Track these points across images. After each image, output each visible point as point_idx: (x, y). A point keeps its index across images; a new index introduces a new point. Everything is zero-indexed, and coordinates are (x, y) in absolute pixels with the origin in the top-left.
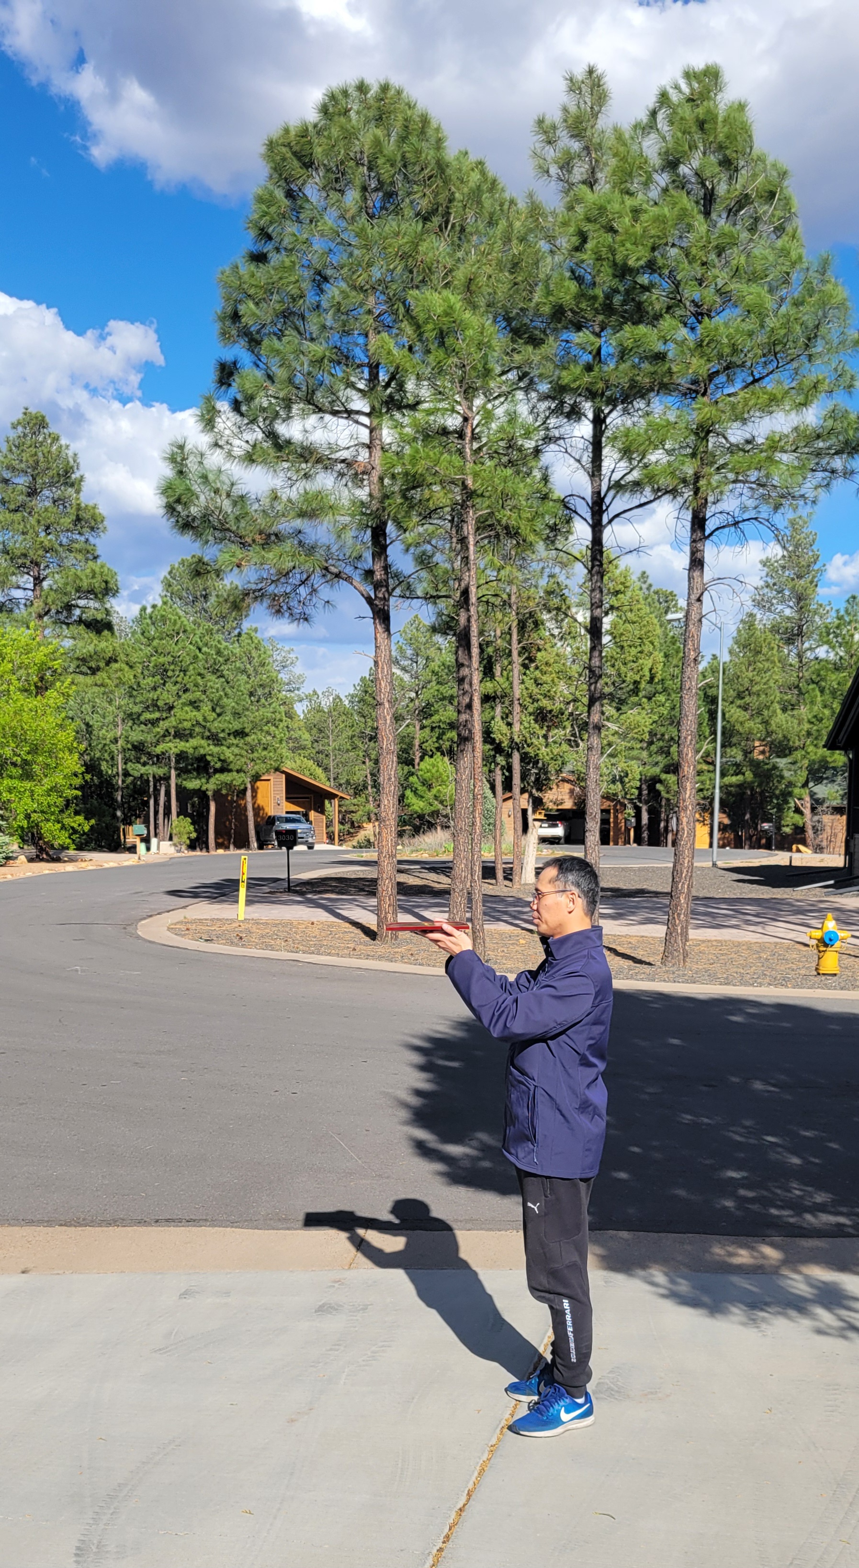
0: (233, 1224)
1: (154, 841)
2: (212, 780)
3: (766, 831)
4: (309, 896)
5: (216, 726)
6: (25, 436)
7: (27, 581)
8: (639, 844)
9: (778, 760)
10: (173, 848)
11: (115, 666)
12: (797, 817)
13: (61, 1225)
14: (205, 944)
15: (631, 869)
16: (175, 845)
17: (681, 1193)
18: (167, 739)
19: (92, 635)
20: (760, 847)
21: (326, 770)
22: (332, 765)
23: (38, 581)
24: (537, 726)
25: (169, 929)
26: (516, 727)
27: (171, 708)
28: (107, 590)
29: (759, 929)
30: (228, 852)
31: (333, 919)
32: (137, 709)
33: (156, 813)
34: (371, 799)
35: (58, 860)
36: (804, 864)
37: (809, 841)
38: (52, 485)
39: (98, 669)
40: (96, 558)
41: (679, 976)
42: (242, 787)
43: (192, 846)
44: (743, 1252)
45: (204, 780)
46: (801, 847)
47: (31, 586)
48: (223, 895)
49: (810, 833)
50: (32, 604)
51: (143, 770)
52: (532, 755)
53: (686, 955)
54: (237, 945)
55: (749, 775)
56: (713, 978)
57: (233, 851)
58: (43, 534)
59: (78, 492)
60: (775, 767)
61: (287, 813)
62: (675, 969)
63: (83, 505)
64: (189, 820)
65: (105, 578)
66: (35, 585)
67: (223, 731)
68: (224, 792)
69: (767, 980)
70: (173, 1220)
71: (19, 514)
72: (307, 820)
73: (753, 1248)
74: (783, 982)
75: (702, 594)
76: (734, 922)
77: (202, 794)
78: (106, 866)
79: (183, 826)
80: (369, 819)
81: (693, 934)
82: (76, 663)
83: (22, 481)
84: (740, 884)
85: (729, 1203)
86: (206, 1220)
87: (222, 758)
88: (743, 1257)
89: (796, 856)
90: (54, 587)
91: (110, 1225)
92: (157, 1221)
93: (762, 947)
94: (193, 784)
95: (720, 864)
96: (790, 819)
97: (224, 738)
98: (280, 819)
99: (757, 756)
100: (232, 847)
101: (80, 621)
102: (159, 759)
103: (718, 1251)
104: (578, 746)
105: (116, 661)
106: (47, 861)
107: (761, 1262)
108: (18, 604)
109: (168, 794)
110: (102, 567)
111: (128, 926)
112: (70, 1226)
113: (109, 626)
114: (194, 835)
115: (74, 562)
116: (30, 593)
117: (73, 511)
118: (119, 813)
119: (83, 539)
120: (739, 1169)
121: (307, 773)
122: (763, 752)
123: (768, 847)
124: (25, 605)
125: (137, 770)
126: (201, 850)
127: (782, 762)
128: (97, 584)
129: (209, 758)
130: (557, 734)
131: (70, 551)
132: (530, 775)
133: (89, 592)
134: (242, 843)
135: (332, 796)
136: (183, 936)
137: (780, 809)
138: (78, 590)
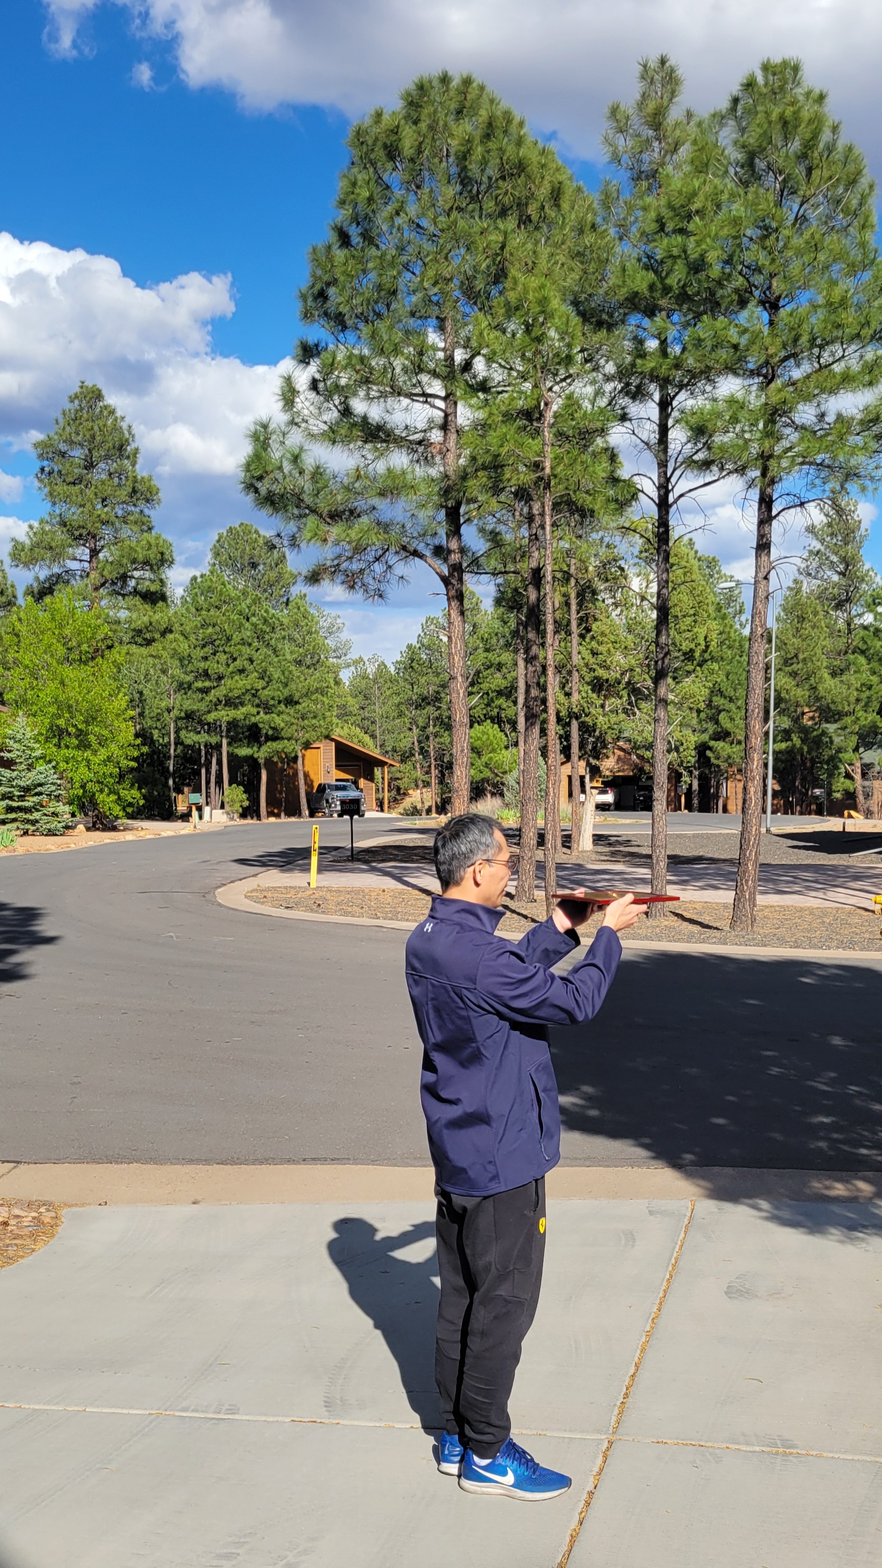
0: (373, 1162)
1: (207, 810)
2: (264, 748)
3: (817, 797)
4: (374, 864)
5: (265, 694)
6: (82, 409)
7: (84, 552)
8: (690, 810)
9: (828, 725)
10: (225, 816)
11: (170, 636)
12: (848, 782)
13: (218, 1164)
14: (286, 910)
15: (685, 836)
16: (228, 813)
17: (778, 1136)
18: (219, 707)
19: (147, 607)
20: (810, 814)
21: (373, 736)
22: (378, 733)
23: (94, 553)
24: (595, 696)
25: (246, 897)
26: (575, 697)
27: (220, 678)
28: (163, 560)
29: (820, 894)
30: (279, 820)
31: (401, 886)
32: (189, 678)
33: (208, 782)
34: (418, 766)
35: (114, 829)
36: (857, 830)
37: (859, 806)
38: (107, 457)
39: (154, 640)
40: (150, 529)
41: (749, 940)
42: (293, 755)
43: (243, 816)
44: (839, 1185)
45: (255, 749)
46: (853, 813)
47: (87, 558)
48: (289, 863)
49: (861, 798)
50: (88, 575)
51: (196, 738)
52: (591, 724)
53: (753, 920)
54: (317, 912)
55: (796, 740)
56: (782, 942)
57: (284, 819)
58: (99, 506)
59: (134, 464)
60: (824, 733)
61: (337, 780)
62: (743, 933)
63: (139, 477)
64: (242, 788)
65: (161, 549)
66: (91, 557)
67: (273, 698)
68: (275, 759)
69: (835, 943)
70: (319, 1159)
71: (77, 487)
72: (358, 788)
73: (847, 1182)
74: (851, 945)
75: (769, 572)
76: (796, 888)
77: (252, 762)
78: (164, 834)
79: (236, 795)
80: (417, 786)
81: (761, 899)
82: (131, 634)
83: (78, 453)
84: (796, 850)
85: (823, 1144)
86: (348, 1159)
87: (273, 725)
88: (839, 1189)
89: (849, 822)
90: (110, 560)
91: (261, 1163)
92: (304, 1160)
93: (824, 912)
94: (244, 751)
95: (774, 830)
96: (840, 784)
97: (273, 705)
98: (330, 786)
99: (807, 722)
100: (283, 815)
101: (136, 592)
102: (212, 728)
103: (816, 1185)
104: (634, 714)
105: (171, 632)
106: (103, 830)
107: (855, 1194)
108: (74, 576)
109: (220, 763)
110: (157, 538)
111: (207, 894)
112: (227, 1164)
113: (163, 598)
114: (246, 803)
115: (129, 533)
116: (86, 565)
117: (130, 483)
118: (171, 782)
119: (138, 510)
120: (827, 1115)
121: (356, 740)
122: (812, 718)
123: (819, 812)
124: (81, 576)
125: (190, 738)
126: (252, 818)
127: (831, 728)
128: (153, 555)
129: (261, 725)
130: (613, 702)
131: (126, 523)
132: (587, 744)
133: (145, 563)
134: (293, 810)
135: (382, 764)
136: (262, 903)
137: (831, 775)
138: (134, 561)
